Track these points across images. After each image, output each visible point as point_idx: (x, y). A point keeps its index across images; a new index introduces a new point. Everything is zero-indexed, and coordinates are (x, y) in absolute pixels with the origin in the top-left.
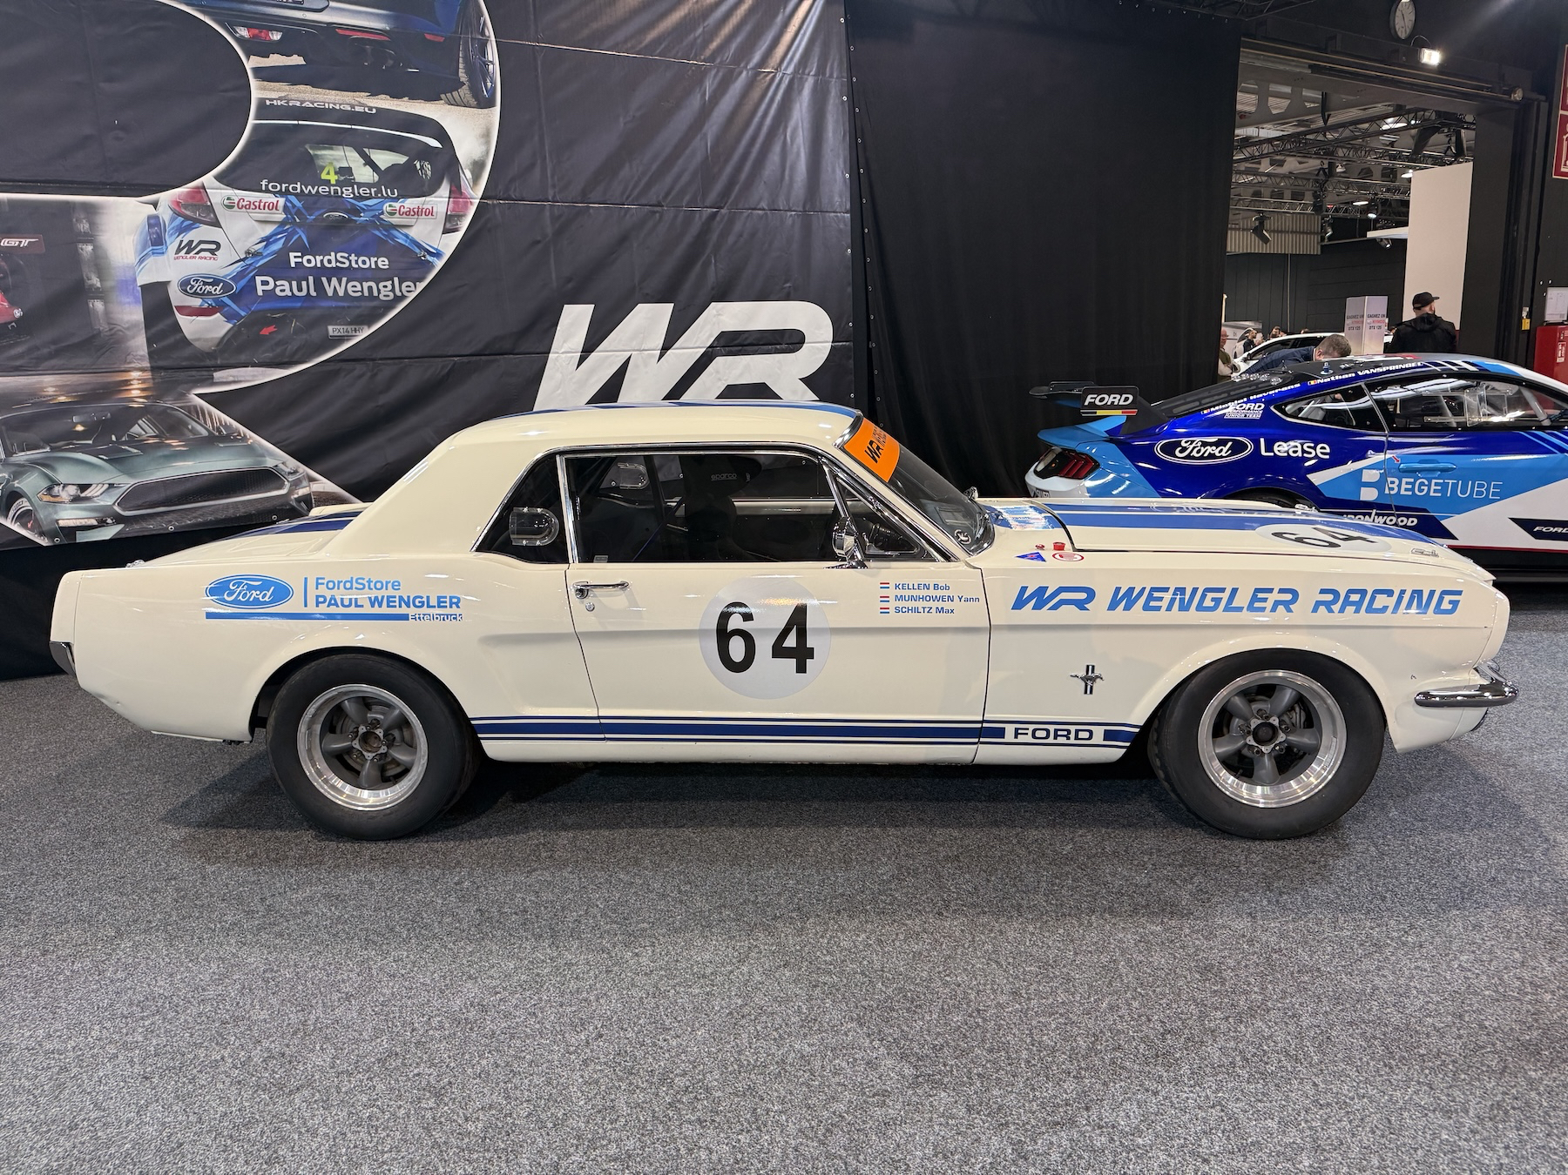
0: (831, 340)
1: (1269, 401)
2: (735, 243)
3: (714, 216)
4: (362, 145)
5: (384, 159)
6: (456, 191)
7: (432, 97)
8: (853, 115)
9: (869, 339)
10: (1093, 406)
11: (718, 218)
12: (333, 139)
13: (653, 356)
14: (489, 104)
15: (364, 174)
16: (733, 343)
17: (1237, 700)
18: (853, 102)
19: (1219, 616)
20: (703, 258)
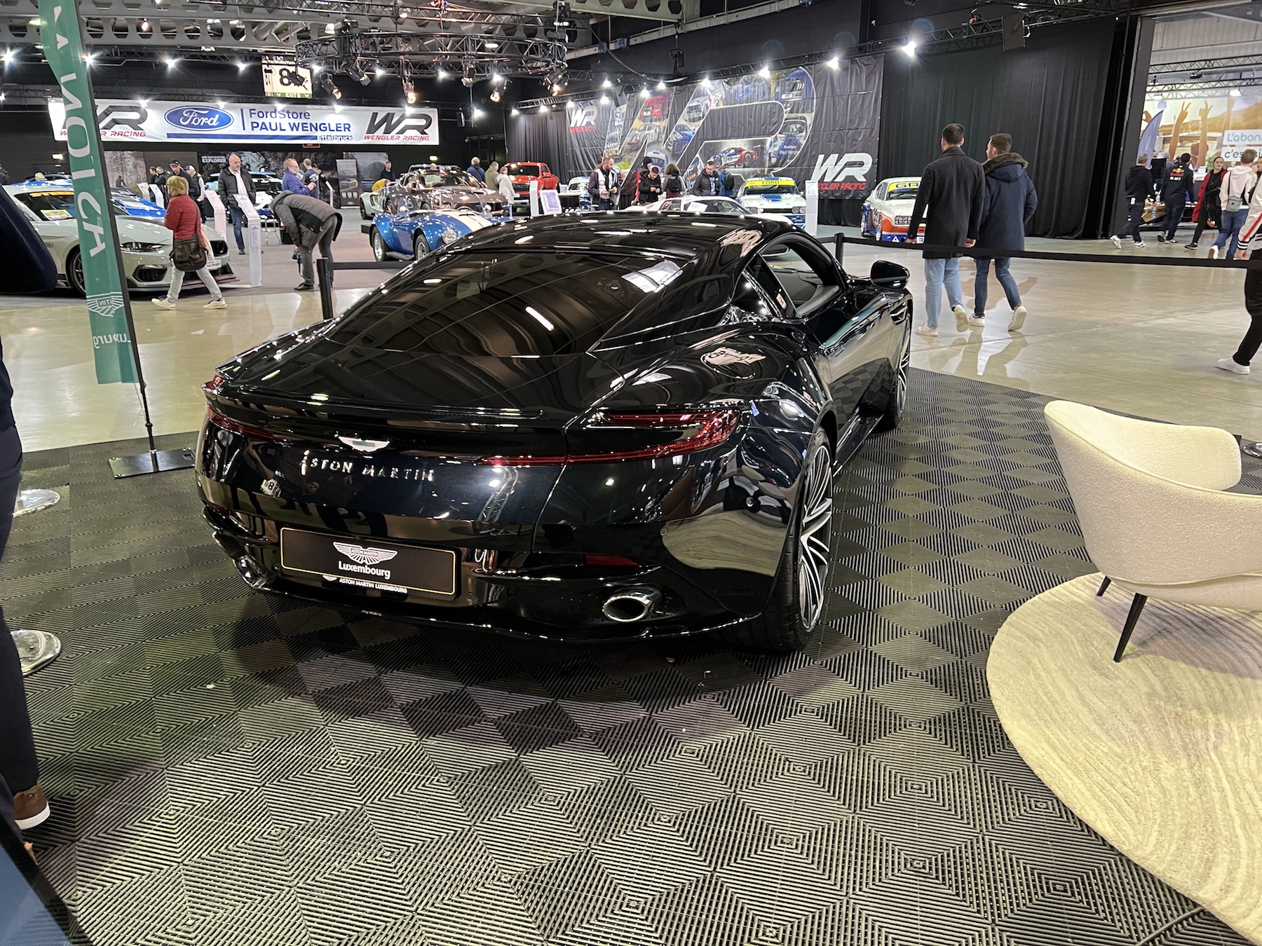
0: (871, 164)
4: (795, 124)
5: (798, 126)
6: (806, 131)
12: (792, 123)
14: (813, 112)
15: (795, 129)
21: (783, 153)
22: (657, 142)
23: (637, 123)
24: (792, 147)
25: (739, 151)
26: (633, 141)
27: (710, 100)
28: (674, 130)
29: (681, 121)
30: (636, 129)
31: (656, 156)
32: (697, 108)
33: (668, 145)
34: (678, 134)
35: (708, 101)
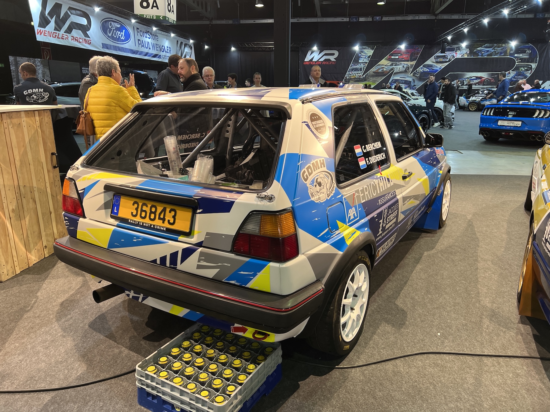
4: (524, 67)
5: (525, 68)
6: (531, 71)
7: (531, 63)
12: (521, 67)
14: (536, 63)
15: (523, 70)
21: (514, 79)
22: (405, 72)
23: (384, 62)
24: (521, 77)
25: (480, 78)
26: (380, 71)
27: (456, 54)
28: (422, 66)
29: (428, 62)
30: (383, 65)
31: (403, 79)
32: (444, 57)
33: (415, 74)
34: (425, 68)
35: (454, 54)
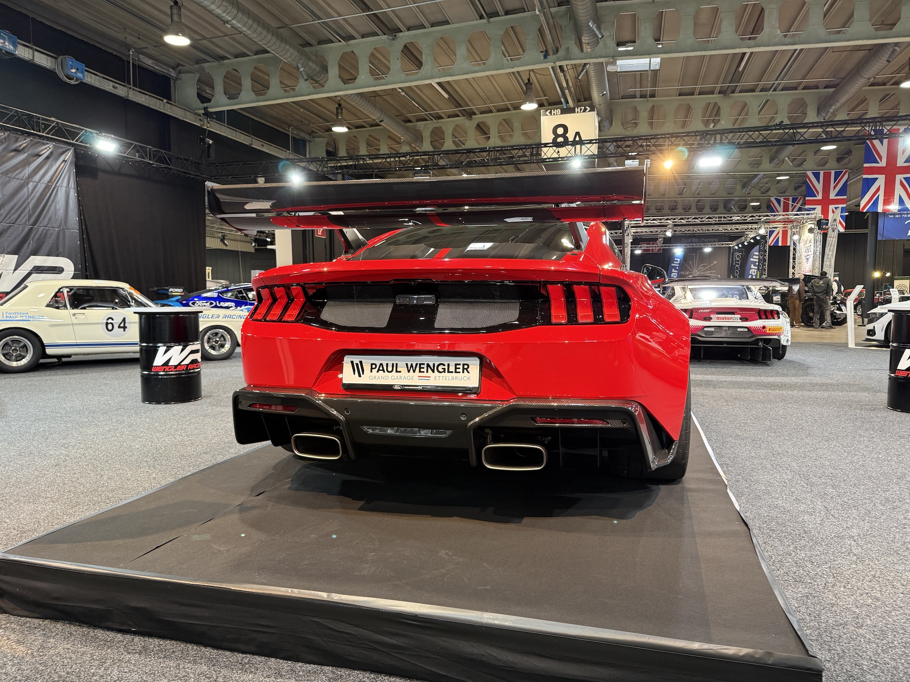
0: (74, 270)
1: (219, 293)
2: (39, 237)
3: (32, 228)
8: (79, 200)
9: (86, 271)
10: (171, 292)
11: (34, 229)
13: (10, 272)
16: (38, 270)
17: (211, 336)
18: (78, 196)
19: (206, 319)
20: (29, 241)
